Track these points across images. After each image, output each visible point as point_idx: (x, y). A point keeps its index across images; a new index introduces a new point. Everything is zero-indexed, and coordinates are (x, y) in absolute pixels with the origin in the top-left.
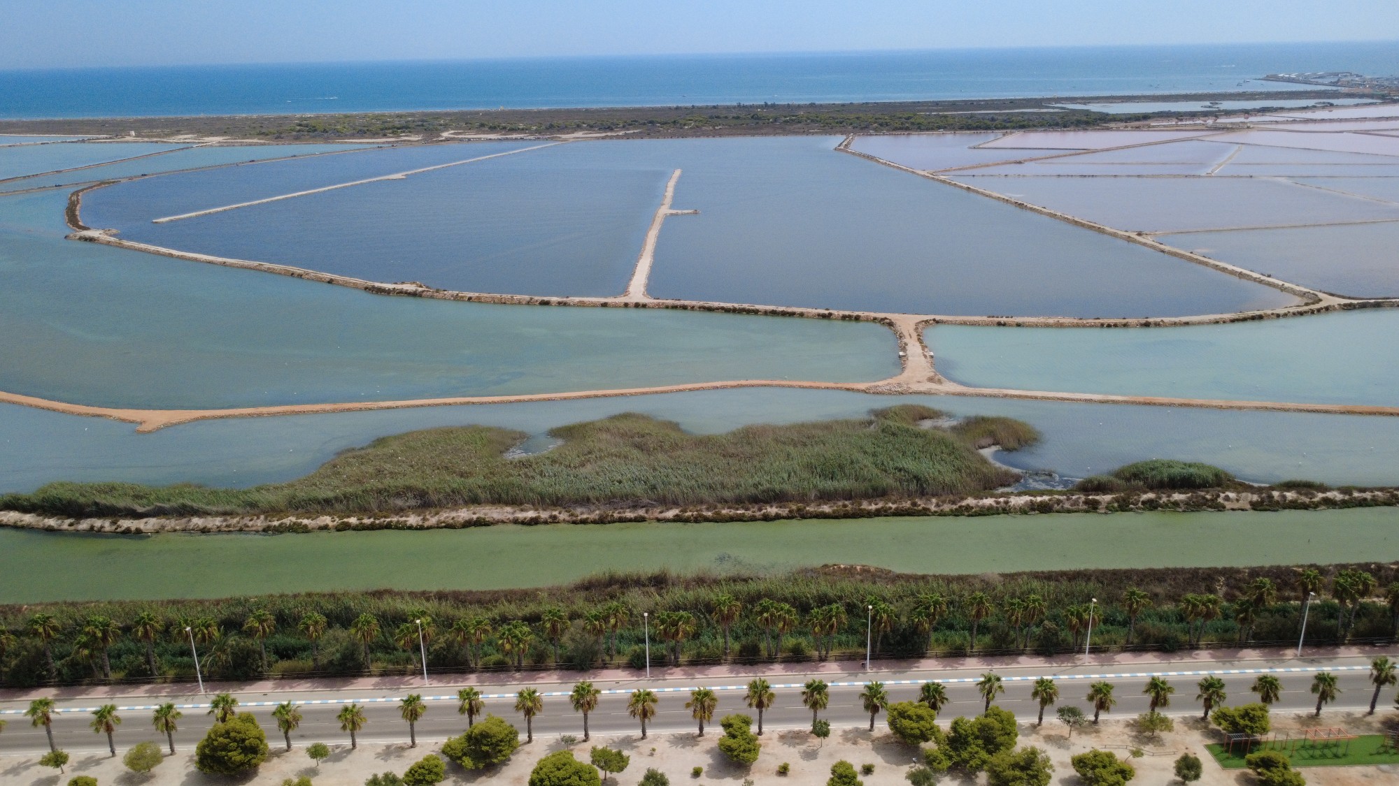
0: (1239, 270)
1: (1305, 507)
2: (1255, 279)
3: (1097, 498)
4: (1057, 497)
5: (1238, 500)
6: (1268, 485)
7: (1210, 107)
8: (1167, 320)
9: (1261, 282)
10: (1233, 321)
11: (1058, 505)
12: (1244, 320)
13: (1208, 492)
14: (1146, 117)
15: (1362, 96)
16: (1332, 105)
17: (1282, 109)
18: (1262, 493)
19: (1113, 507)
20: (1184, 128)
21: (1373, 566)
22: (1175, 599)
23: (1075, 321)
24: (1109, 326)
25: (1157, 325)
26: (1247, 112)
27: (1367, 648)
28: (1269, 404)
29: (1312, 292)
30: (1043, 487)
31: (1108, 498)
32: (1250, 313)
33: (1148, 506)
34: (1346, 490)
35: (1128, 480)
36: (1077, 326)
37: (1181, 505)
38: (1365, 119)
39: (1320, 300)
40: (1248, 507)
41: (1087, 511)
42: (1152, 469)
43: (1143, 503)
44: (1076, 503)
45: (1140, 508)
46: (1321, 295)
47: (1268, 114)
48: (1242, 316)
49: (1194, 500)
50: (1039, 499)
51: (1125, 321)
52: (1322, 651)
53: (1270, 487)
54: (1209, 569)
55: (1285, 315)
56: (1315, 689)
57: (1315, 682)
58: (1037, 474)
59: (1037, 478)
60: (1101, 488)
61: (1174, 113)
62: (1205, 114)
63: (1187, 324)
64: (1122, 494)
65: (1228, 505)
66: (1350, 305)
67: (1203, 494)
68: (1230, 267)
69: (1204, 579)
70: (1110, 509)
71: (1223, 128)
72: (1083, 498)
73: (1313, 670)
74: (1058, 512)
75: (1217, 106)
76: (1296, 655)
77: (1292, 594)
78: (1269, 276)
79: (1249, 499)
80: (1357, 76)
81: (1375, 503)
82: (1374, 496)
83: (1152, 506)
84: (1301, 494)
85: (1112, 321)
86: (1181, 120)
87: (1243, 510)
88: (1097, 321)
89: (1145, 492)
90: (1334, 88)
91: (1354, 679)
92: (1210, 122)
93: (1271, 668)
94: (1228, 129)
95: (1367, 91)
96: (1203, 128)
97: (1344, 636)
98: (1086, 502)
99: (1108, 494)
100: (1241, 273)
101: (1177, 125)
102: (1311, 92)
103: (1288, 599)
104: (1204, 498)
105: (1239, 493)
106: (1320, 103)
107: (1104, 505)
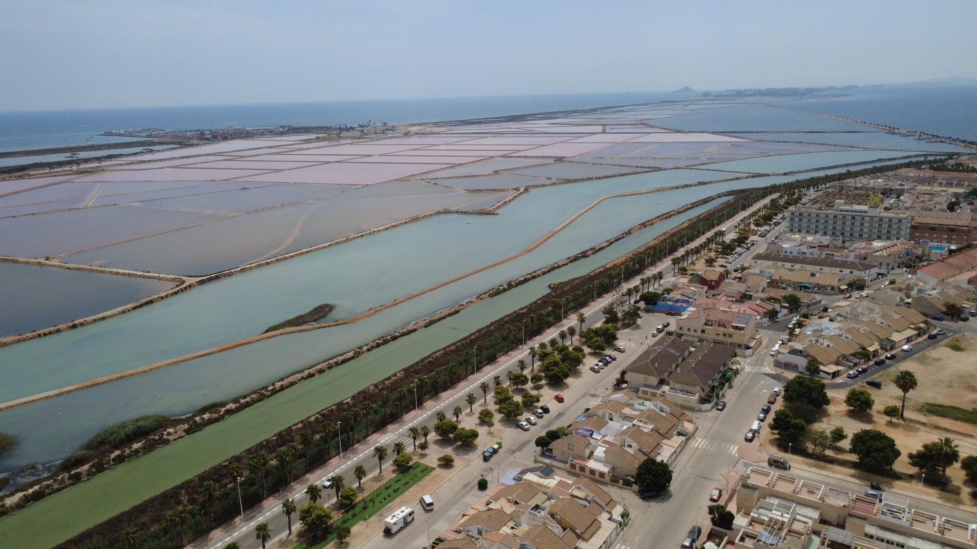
0: (127, 272)
1: (217, 420)
2: (140, 276)
3: (78, 470)
4: (45, 483)
5: (176, 432)
6: (191, 415)
7: (71, 157)
8: (88, 319)
9: (144, 277)
10: (134, 308)
11: (48, 489)
12: (141, 306)
13: (155, 435)
14: (24, 168)
15: (168, 143)
16: (152, 150)
17: (121, 155)
18: (189, 422)
19: (92, 472)
20: (55, 174)
21: (264, 443)
22: (157, 520)
23: (16, 338)
24: (45, 335)
25: (82, 324)
26: (99, 159)
27: (277, 494)
28: (175, 360)
29: (178, 277)
30: (32, 479)
31: (86, 467)
32: (144, 301)
33: (117, 461)
34: (236, 400)
35: (97, 448)
36: (19, 341)
37: (141, 451)
38: (173, 158)
39: (184, 282)
40: (184, 434)
41: (73, 484)
42: (111, 434)
43: (114, 460)
44: (63, 481)
45: (113, 465)
46: (184, 278)
47: (113, 159)
48: (139, 303)
49: (148, 444)
50: (30, 491)
51: (56, 328)
52: (254, 509)
53: (193, 415)
54: (173, 488)
55: (166, 296)
56: (258, 537)
57: (257, 532)
58: (22, 471)
59: (23, 474)
60: (79, 462)
61: (46, 163)
62: (70, 163)
63: (103, 318)
64: (96, 460)
65: (171, 438)
66: (202, 280)
67: (152, 437)
68: (121, 271)
69: (172, 497)
70: (90, 474)
71: (86, 172)
72: (67, 475)
73: (253, 524)
74: (50, 494)
75: (76, 156)
76: (242, 519)
77: (228, 481)
78: (148, 272)
79: (183, 429)
80: (162, 130)
81: (253, 402)
82: (251, 398)
83: (120, 460)
84: (212, 413)
85: (46, 330)
86: (53, 168)
87: (181, 437)
88: (34, 333)
89: (113, 452)
90: (150, 139)
91: (276, 517)
92: (75, 168)
93: (230, 536)
94: (89, 172)
95: (170, 140)
96: (71, 172)
97: (263, 494)
98: (70, 477)
99: (85, 464)
100: (129, 274)
101: (51, 173)
102: (136, 142)
103: (226, 485)
104: (154, 439)
105: (175, 427)
106: (144, 150)
107: (85, 474)
